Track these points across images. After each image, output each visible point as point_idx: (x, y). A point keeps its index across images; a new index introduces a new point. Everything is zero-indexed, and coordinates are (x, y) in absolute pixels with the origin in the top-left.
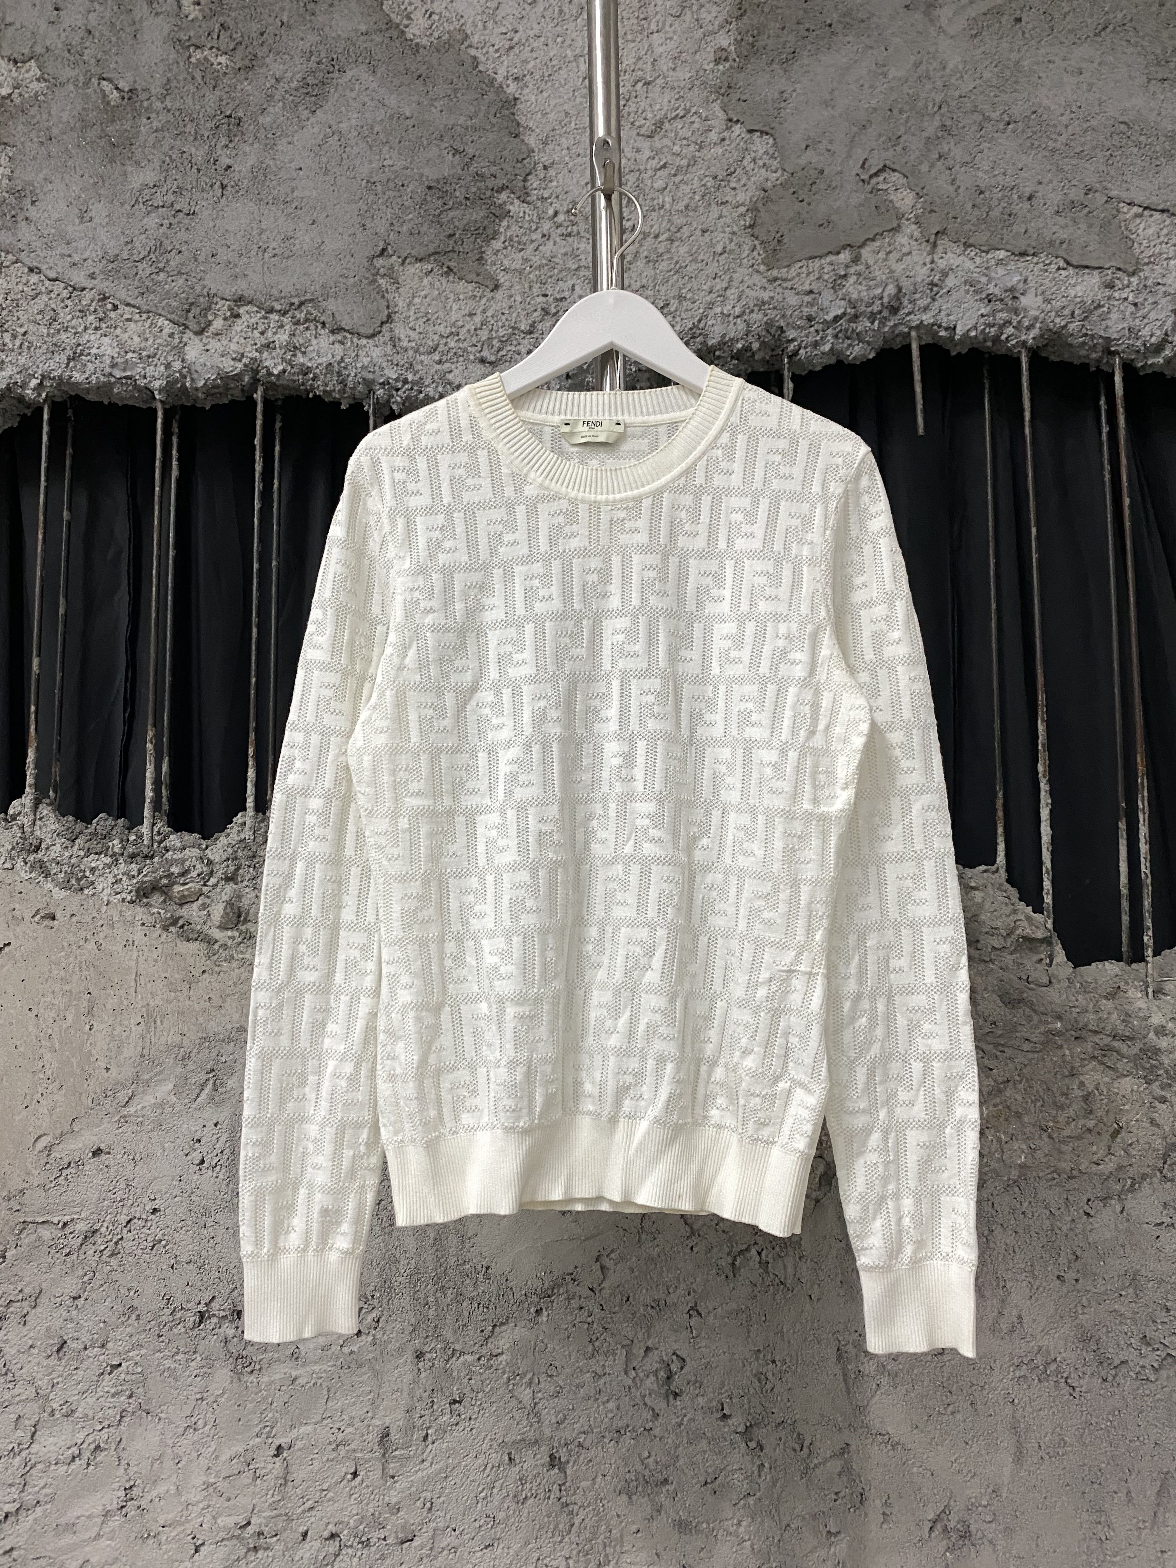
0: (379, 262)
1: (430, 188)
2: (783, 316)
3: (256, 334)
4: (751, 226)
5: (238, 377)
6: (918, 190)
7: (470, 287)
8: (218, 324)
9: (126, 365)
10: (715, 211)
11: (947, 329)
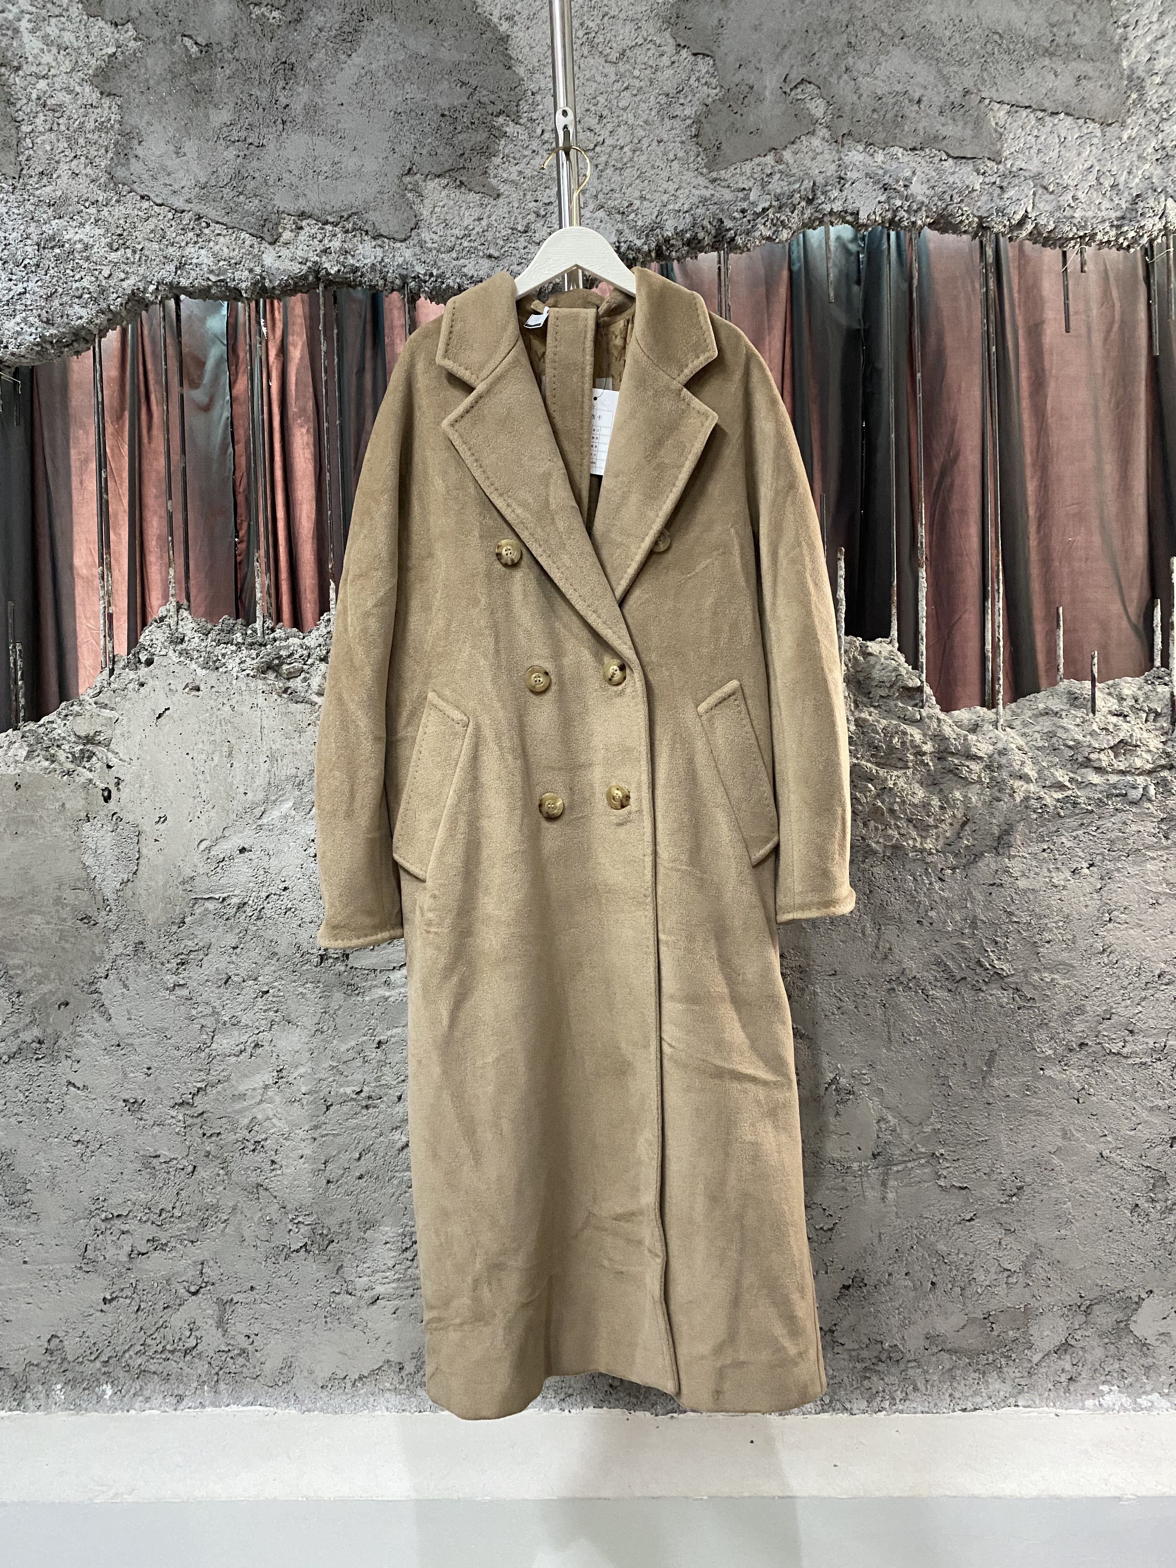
0: (408, 179)
1: (443, 115)
2: (722, 210)
3: (316, 242)
4: (696, 136)
5: (305, 277)
6: (829, 99)
7: (478, 197)
8: (287, 235)
9: (221, 271)
10: (668, 123)
11: (852, 214)
